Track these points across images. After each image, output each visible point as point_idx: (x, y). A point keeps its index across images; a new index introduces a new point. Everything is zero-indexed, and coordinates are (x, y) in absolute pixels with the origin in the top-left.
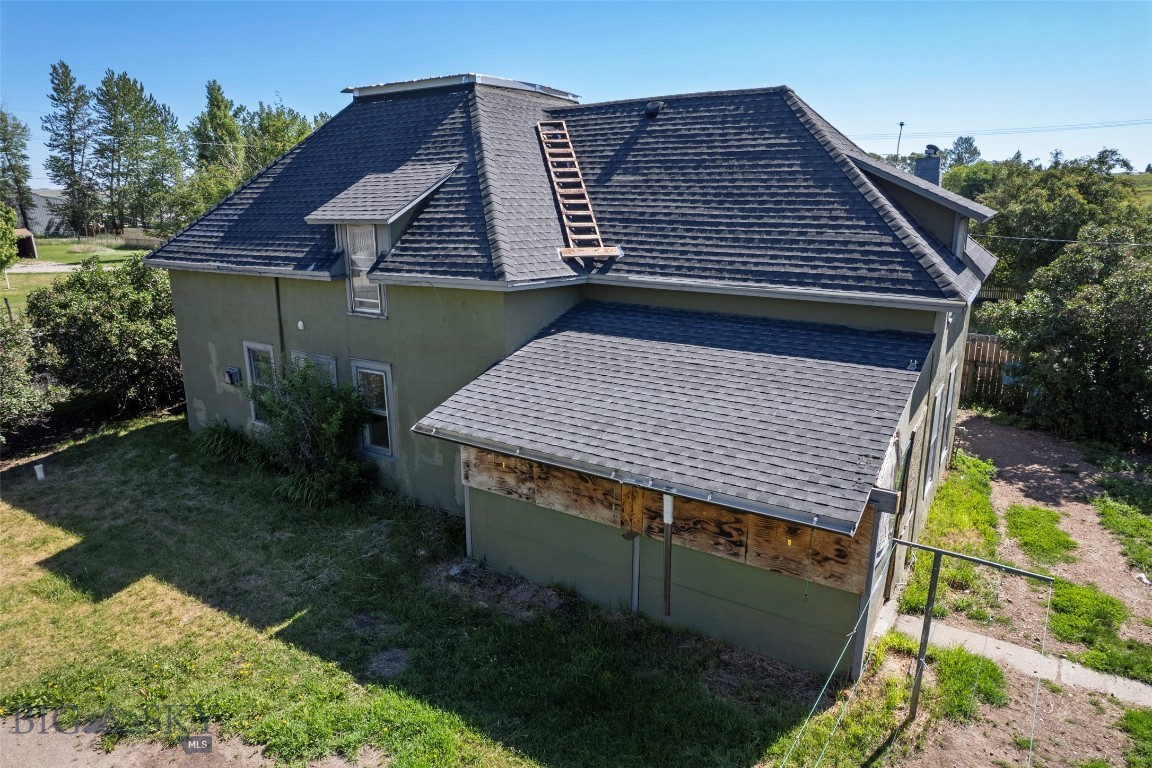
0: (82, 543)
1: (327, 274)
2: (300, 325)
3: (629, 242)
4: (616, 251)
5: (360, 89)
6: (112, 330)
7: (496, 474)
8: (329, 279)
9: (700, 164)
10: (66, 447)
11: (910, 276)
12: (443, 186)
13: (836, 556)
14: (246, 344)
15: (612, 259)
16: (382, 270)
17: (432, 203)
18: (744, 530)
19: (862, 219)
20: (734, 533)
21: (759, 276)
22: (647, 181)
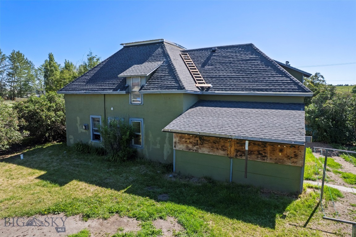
0: (46, 173)
1: (125, 92)
2: (112, 109)
3: (213, 83)
4: (210, 85)
5: (126, 44)
6: (43, 115)
7: (185, 145)
8: (125, 93)
9: (231, 63)
10: (26, 151)
11: (297, 88)
12: (159, 67)
13: (294, 156)
14: (91, 116)
15: (209, 88)
16: (143, 89)
17: (156, 72)
18: (266, 152)
19: (281, 75)
20: (263, 153)
21: (254, 90)
22: (216, 68)
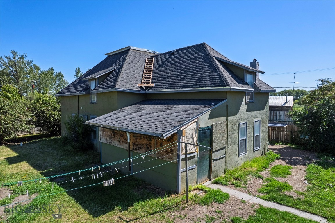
1: (85, 92)
2: (82, 108)
3: (157, 83)
4: (154, 85)
5: (109, 53)
7: (105, 137)
11: (219, 82)
13: (171, 151)
14: (72, 114)
18: (151, 146)
22: (166, 68)
